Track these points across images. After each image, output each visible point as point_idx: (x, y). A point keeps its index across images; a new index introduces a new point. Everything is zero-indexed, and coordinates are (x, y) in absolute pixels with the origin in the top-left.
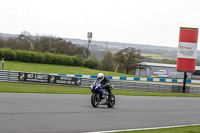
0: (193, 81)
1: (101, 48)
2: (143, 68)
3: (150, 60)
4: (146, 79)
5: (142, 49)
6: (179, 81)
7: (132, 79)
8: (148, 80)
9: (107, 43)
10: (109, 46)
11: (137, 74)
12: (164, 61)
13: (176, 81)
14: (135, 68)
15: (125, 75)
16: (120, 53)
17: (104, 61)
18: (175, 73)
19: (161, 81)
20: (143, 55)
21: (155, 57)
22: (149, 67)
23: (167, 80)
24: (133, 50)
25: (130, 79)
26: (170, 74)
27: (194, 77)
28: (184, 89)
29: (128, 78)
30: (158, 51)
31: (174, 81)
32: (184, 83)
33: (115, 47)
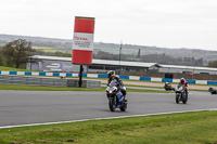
0: (89, 75)
2: (35, 61)
3: (42, 53)
4: (38, 74)
5: (33, 41)
6: (74, 75)
7: (23, 73)
11: (28, 68)
12: (57, 54)
14: (25, 62)
15: (15, 70)
16: (9, 46)
18: (70, 67)
19: (54, 75)
20: (33, 48)
21: (46, 50)
22: (41, 60)
23: (61, 74)
24: (23, 42)
25: (21, 73)
26: (64, 68)
27: (90, 70)
28: (80, 84)
29: (19, 73)
30: (51, 43)
31: (69, 75)
32: (81, 77)
33: (2, 39)
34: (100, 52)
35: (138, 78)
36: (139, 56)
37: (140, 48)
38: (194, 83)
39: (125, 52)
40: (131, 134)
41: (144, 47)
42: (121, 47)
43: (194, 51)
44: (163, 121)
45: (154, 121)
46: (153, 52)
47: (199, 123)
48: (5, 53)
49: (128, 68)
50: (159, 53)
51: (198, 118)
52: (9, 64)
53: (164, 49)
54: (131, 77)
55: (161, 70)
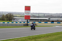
0: (30, 22)
1: (1, 14)
2: (14, 19)
3: (16, 17)
4: (15, 22)
5: (14, 13)
6: (26, 22)
8: (16, 23)
9: (3, 12)
10: (3, 13)
11: (13, 21)
12: (21, 17)
13: (25, 23)
14: (12, 19)
15: (9, 22)
16: (7, 15)
17: (2, 18)
18: (24, 20)
20: (14, 15)
22: (16, 19)
23: (22, 22)
24: (11, 14)
26: (23, 20)
27: (30, 21)
28: (27, 25)
29: (10, 23)
30: (19, 14)
31: (24, 22)
33: (5, 13)
34: (33, 16)
35: (44, 22)
36: (44, 16)
37: (44, 14)
38: (60, 23)
39: (40, 15)
40: (40, 40)
41: (46, 14)
42: (39, 14)
43: (60, 14)
44: (49, 35)
45: (47, 36)
46: (48, 15)
47: (60, 35)
48: (6, 17)
49: (41, 20)
50: (50, 15)
51: (60, 34)
52: (7, 20)
53: (51, 14)
54: (42, 22)
55: (50, 20)
